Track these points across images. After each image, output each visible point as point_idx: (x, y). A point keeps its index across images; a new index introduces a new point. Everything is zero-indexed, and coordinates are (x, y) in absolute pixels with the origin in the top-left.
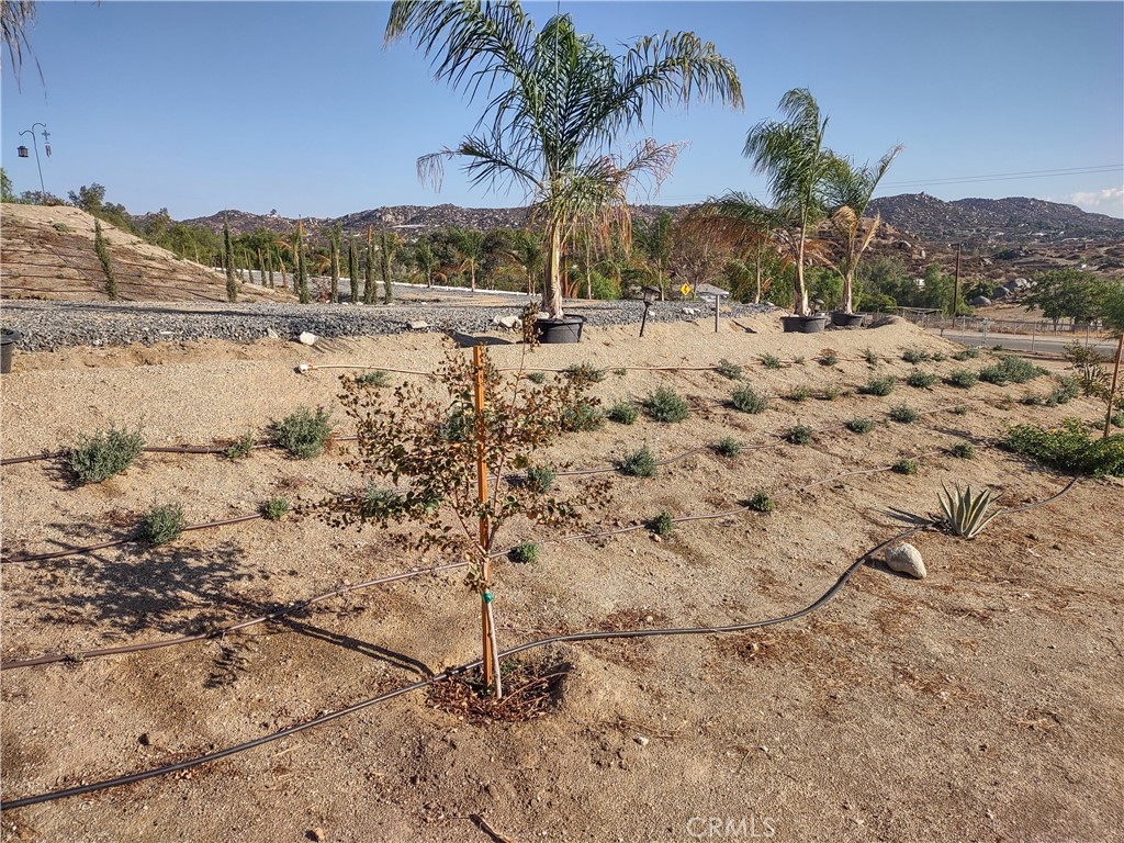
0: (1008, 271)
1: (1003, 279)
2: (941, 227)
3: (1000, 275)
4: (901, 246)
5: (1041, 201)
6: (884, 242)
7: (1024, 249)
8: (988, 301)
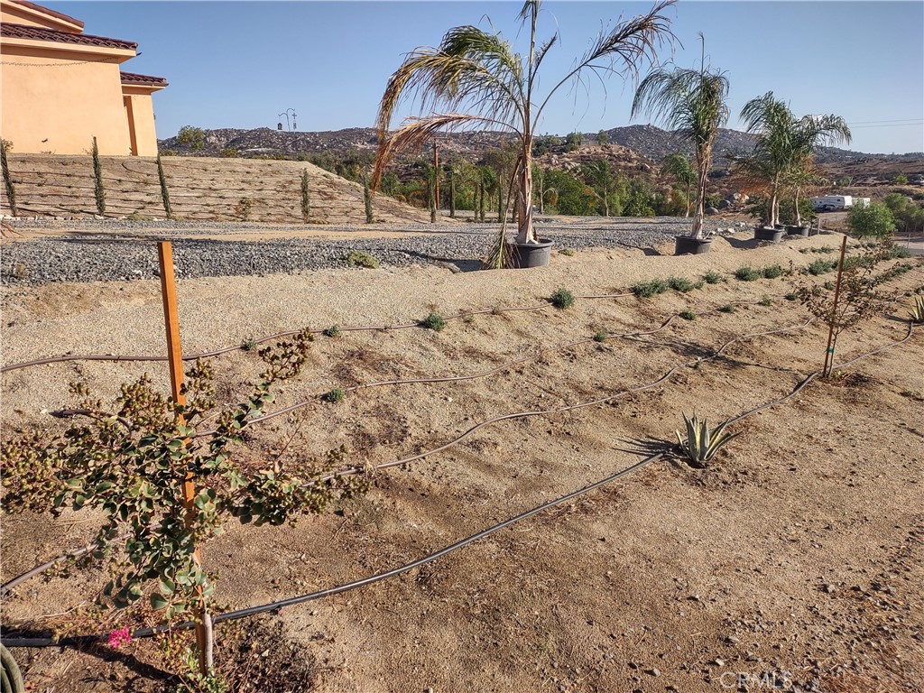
0: (721, 187)
1: (718, 193)
2: (664, 152)
3: (715, 191)
4: (643, 168)
5: (737, 132)
6: (630, 165)
7: (729, 169)
8: (716, 210)
